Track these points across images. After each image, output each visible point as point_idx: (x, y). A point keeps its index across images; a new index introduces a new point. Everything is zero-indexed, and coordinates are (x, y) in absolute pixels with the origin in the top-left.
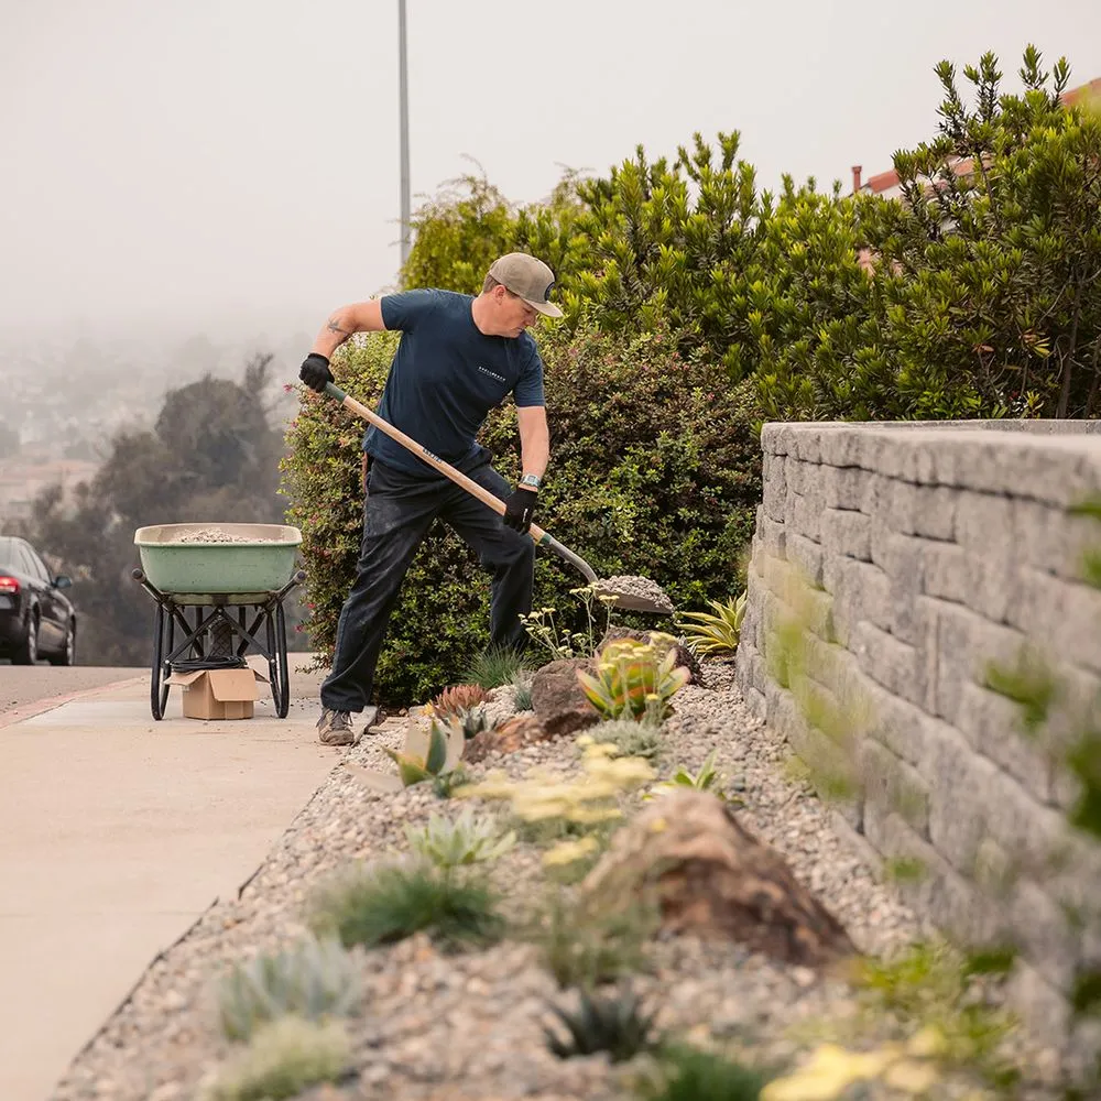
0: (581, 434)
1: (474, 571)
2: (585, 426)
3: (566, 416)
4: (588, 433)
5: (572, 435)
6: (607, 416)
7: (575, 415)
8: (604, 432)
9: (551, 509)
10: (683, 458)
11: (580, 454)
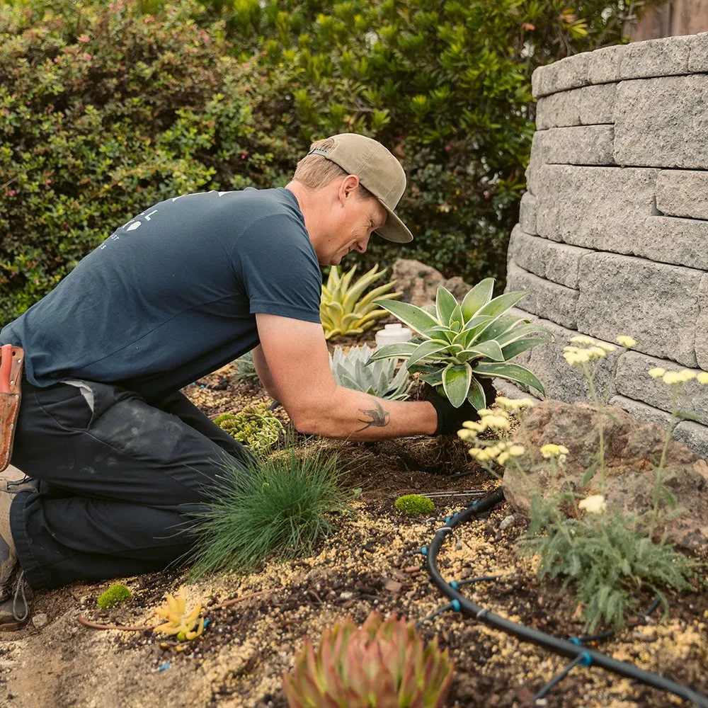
0: (127, 94)
1: (16, 244)
2: (133, 87)
3: (111, 75)
4: (135, 94)
5: (118, 95)
6: (155, 76)
7: (119, 74)
8: (154, 93)
9: (104, 173)
10: (234, 124)
11: (128, 116)
